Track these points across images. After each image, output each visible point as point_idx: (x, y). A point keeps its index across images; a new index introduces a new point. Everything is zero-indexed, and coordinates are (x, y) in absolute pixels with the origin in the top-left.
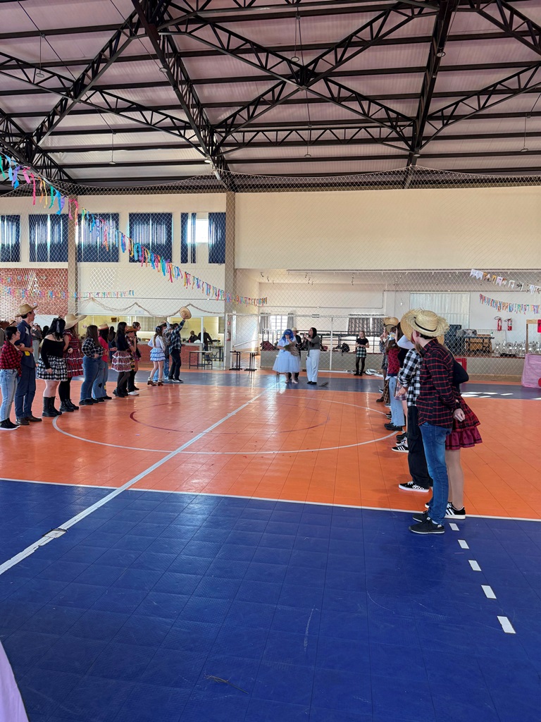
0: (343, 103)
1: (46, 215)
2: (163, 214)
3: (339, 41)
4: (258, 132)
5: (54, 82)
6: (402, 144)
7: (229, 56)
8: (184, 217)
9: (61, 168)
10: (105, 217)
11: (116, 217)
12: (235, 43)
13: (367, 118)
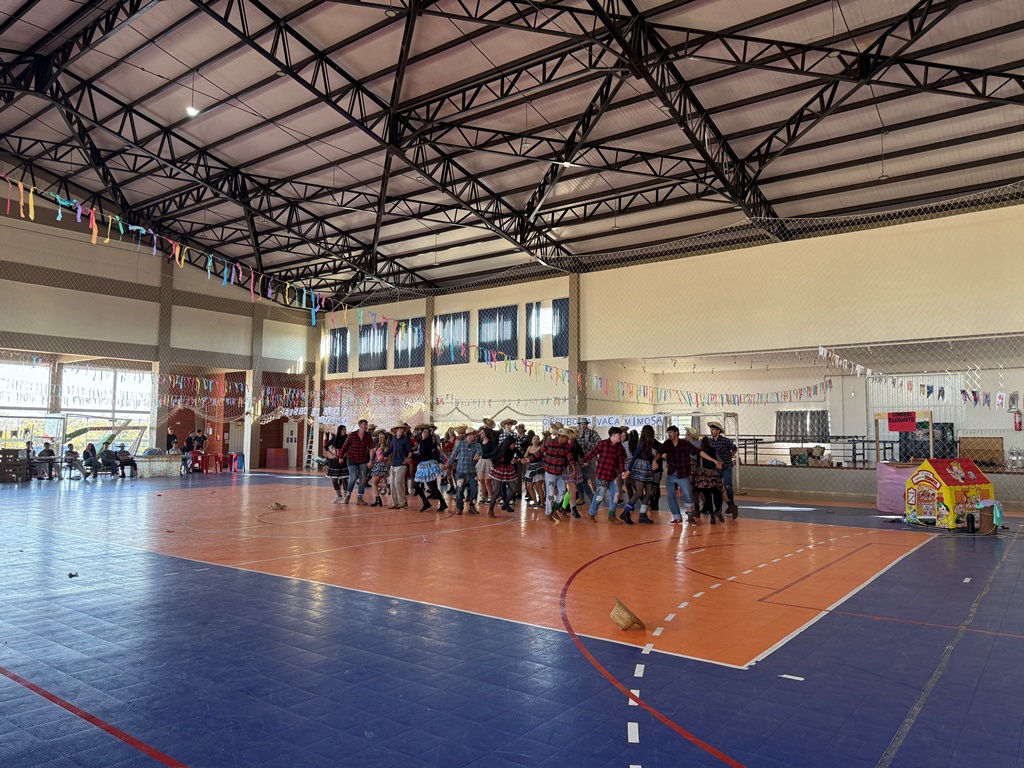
0: (622, 168)
1: (407, 321)
2: (509, 307)
3: (584, 112)
4: (566, 210)
5: (362, 200)
6: (719, 197)
7: (477, 152)
8: (529, 307)
9: (412, 271)
10: (456, 316)
11: (466, 315)
12: (484, 137)
13: (659, 179)
